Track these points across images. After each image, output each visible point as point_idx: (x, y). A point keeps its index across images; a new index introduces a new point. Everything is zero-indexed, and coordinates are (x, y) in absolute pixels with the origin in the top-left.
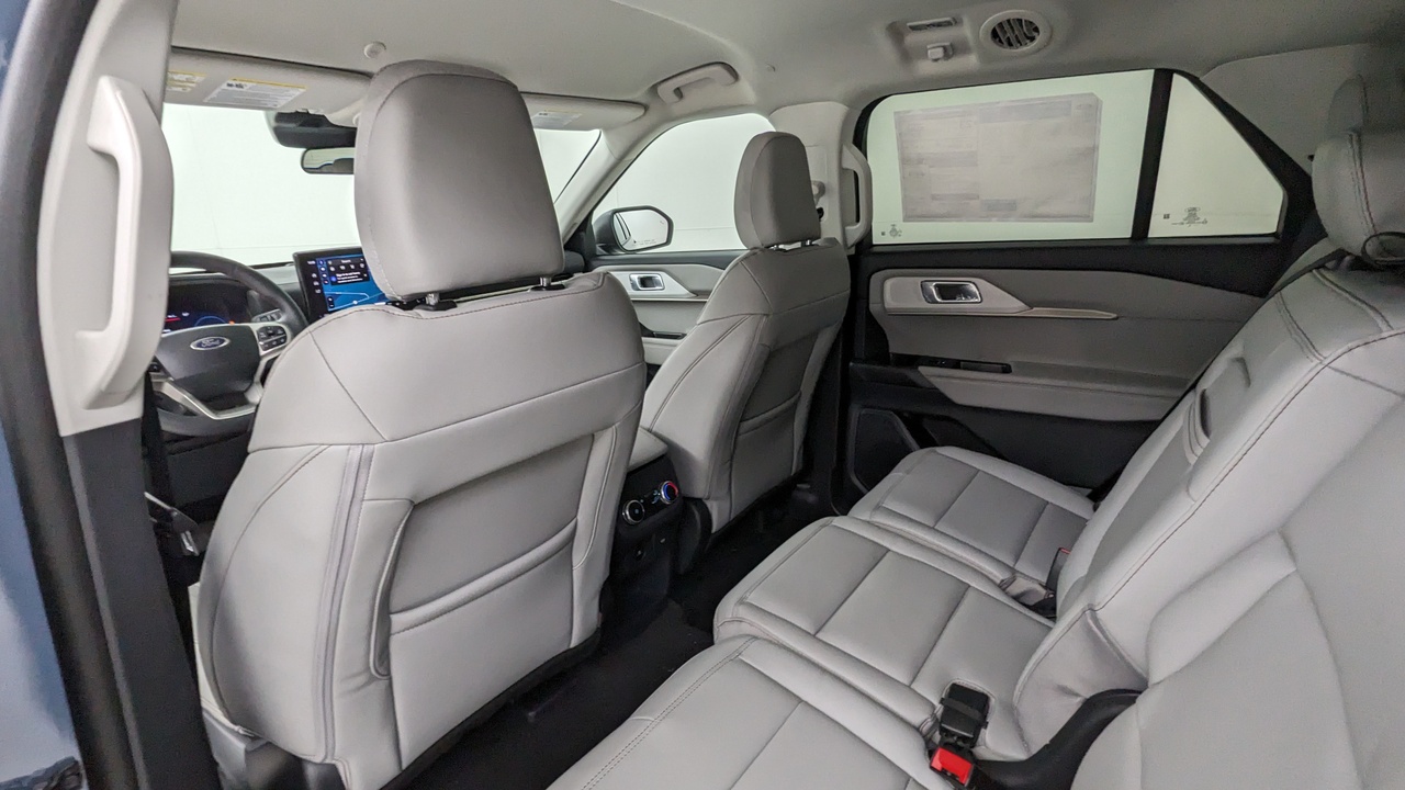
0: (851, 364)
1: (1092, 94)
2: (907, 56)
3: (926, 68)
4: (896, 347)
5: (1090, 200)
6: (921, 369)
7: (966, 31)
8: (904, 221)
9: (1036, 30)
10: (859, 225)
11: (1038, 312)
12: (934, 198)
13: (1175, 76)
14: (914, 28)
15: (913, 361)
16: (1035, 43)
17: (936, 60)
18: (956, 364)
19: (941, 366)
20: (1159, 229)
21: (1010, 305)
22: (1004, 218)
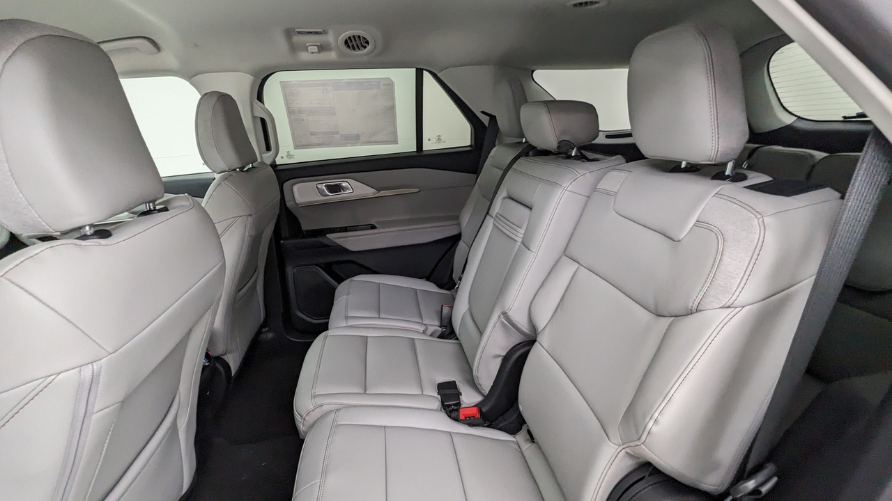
0: (282, 242)
1: (389, 78)
2: (294, 48)
3: (304, 56)
4: (306, 226)
5: (395, 133)
6: (328, 235)
7: (330, 38)
8: (295, 149)
9: (367, 42)
10: (271, 152)
11: (382, 193)
12: (312, 134)
13: (424, 71)
14: (299, 33)
15: (322, 232)
16: (367, 49)
17: (312, 53)
18: (345, 229)
19: (340, 232)
20: (427, 146)
21: (367, 191)
22: (354, 144)
